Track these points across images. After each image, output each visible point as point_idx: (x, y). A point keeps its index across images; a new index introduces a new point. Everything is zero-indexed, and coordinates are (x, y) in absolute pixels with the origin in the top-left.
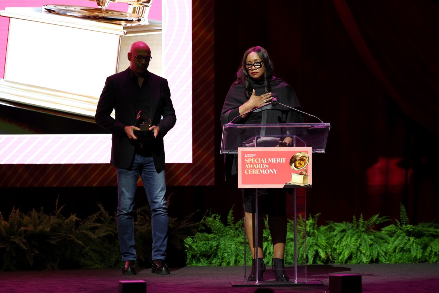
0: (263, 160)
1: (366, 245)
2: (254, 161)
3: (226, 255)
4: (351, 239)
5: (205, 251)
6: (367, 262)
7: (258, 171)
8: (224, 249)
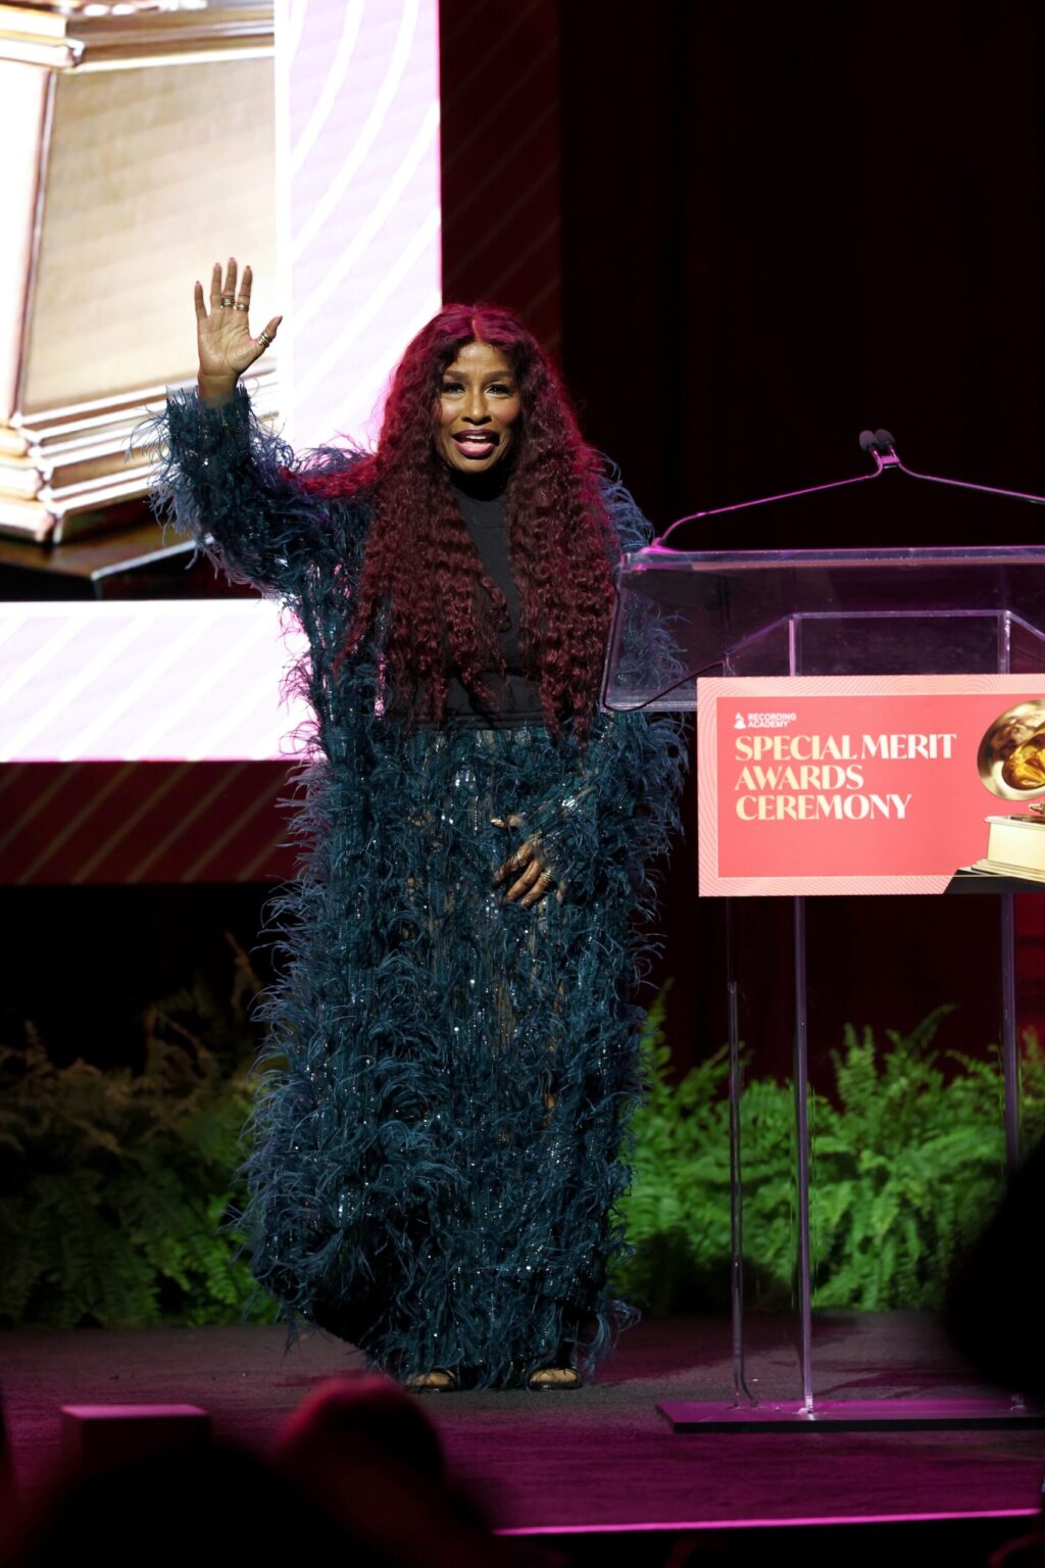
0: (831, 743)
2: (785, 753)
7: (808, 802)
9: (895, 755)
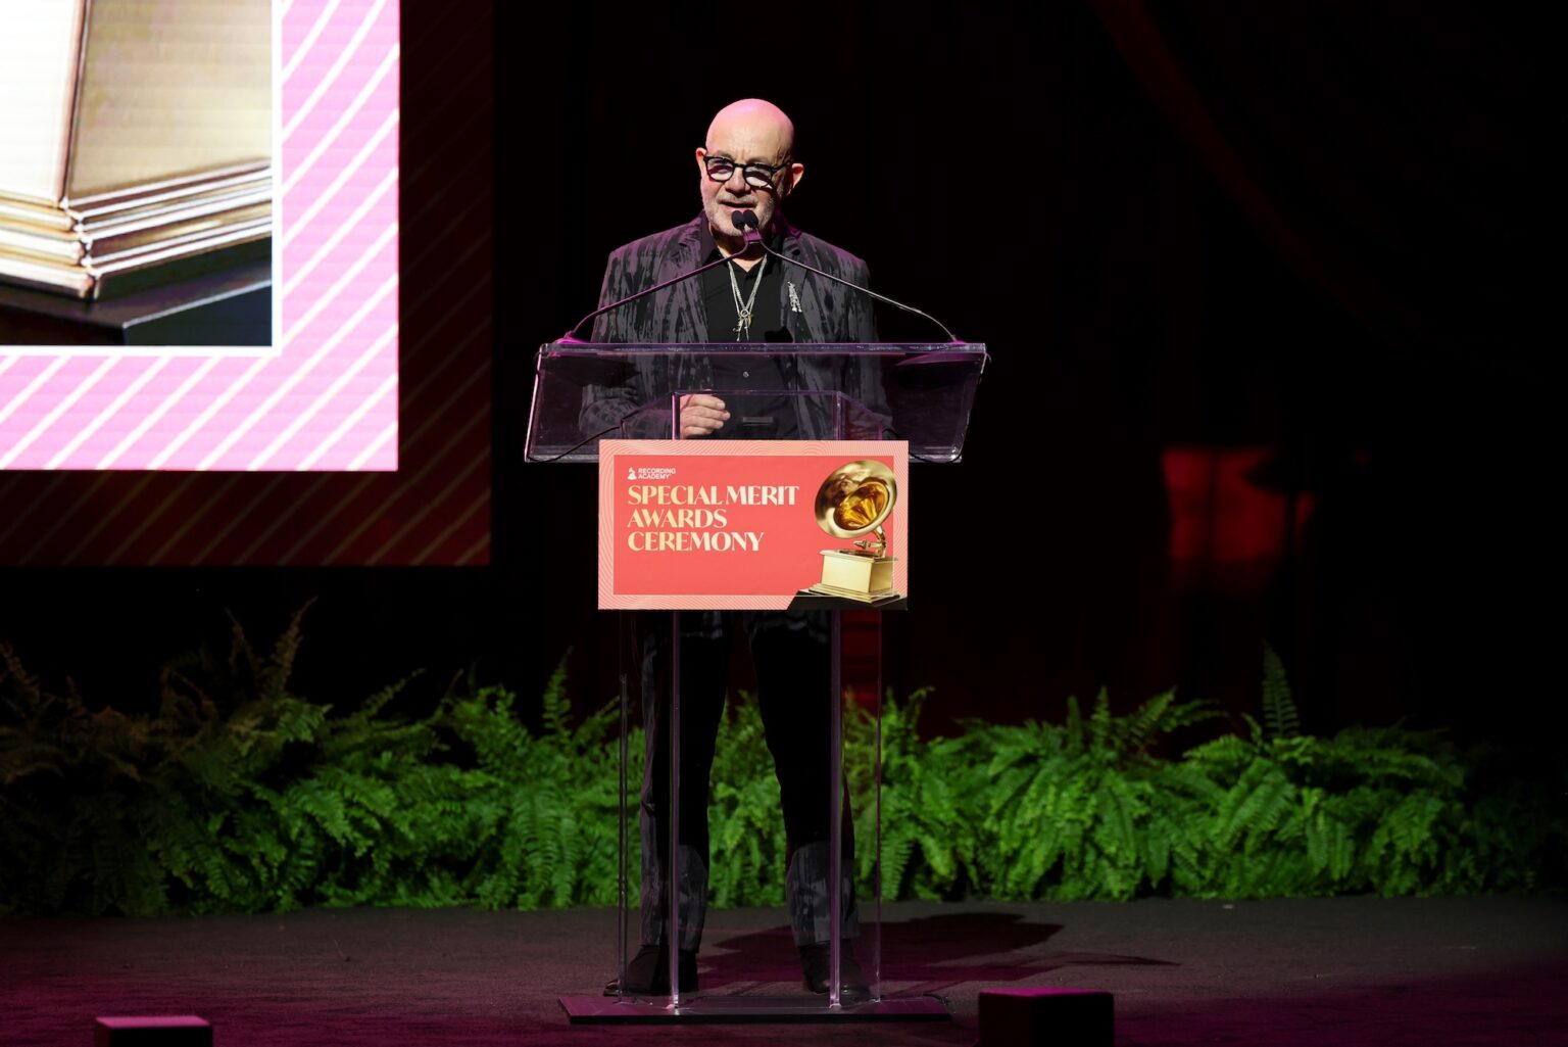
0: (702, 492)
1: (1122, 823)
2: (667, 499)
3: (536, 861)
4: (1058, 795)
5: (450, 843)
6: (1122, 892)
7: (684, 537)
8: (531, 836)
9: (751, 502)
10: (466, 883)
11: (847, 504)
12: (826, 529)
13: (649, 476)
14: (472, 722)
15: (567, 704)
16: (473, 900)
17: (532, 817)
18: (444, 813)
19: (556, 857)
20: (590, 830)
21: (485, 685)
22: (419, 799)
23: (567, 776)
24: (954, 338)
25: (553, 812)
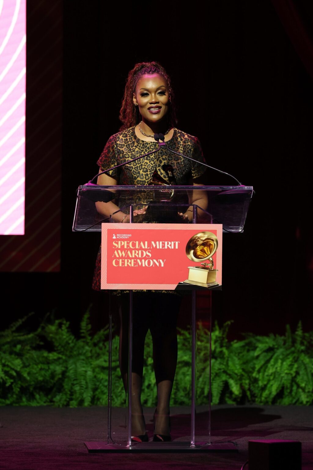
0: (142, 243)
2: (128, 246)
3: (77, 388)
5: (43, 381)
7: (134, 261)
8: (75, 378)
10: (50, 397)
11: (198, 249)
12: (190, 258)
13: (121, 237)
14: (52, 333)
15: (90, 327)
16: (52, 404)
17: (76, 371)
18: (41, 369)
19: (85, 387)
20: (99, 376)
21: (57, 319)
22: (31, 363)
23: (89, 354)
24: (240, 184)
25: (84, 369)
